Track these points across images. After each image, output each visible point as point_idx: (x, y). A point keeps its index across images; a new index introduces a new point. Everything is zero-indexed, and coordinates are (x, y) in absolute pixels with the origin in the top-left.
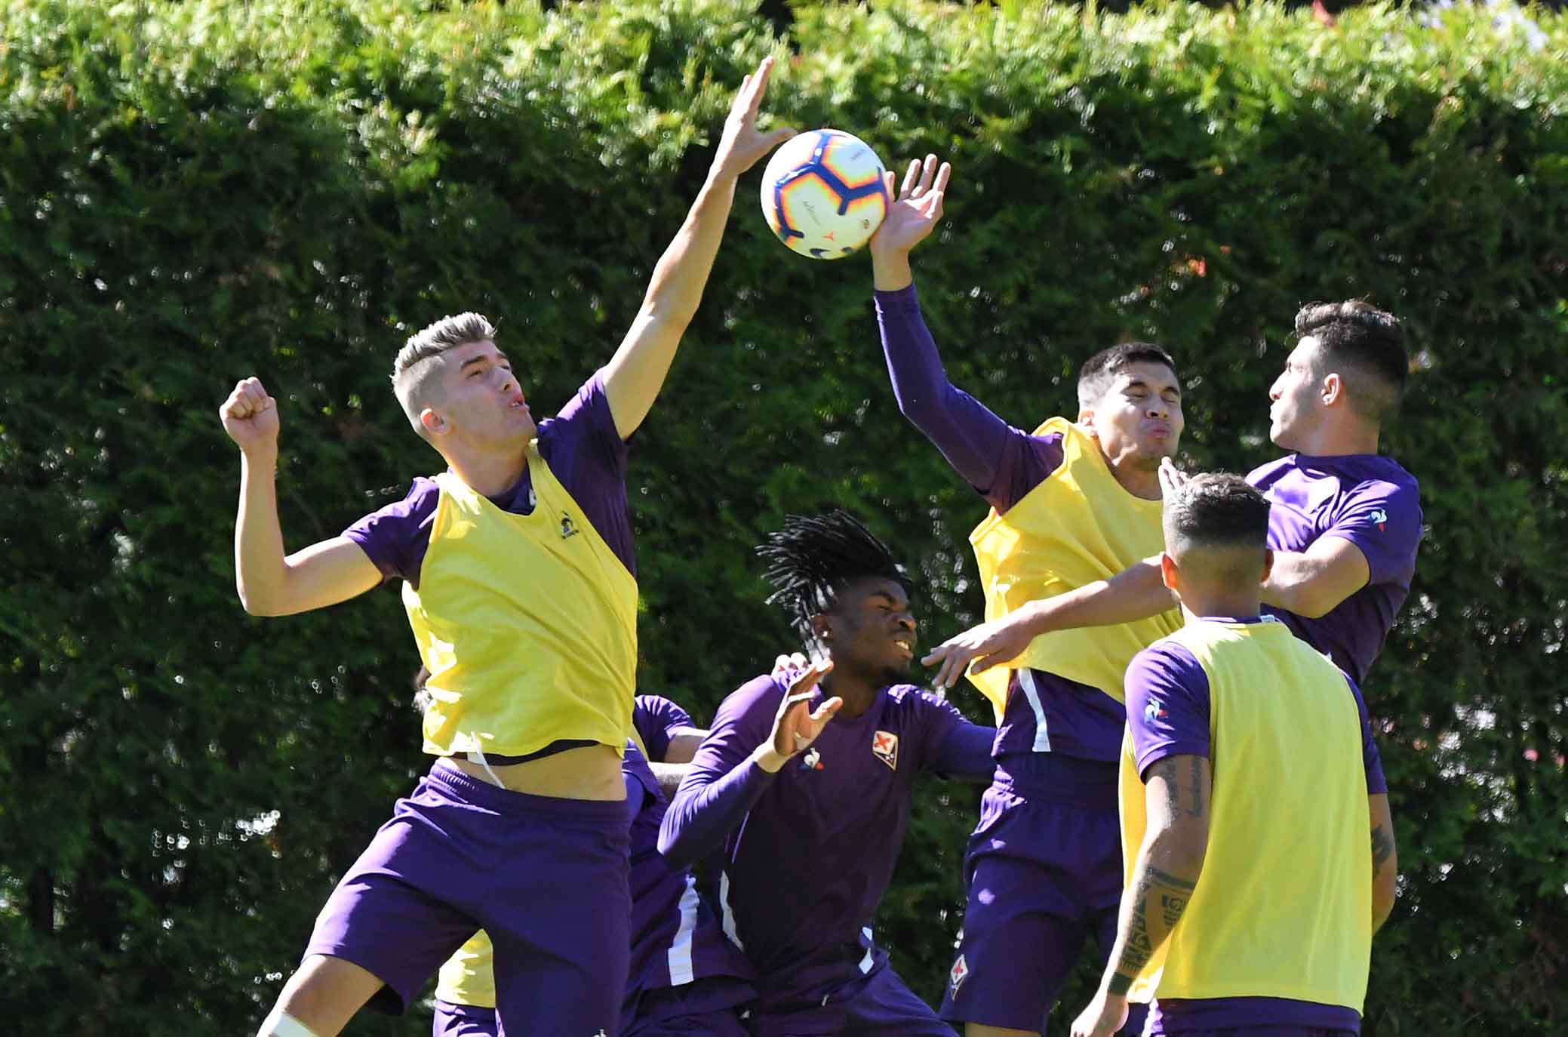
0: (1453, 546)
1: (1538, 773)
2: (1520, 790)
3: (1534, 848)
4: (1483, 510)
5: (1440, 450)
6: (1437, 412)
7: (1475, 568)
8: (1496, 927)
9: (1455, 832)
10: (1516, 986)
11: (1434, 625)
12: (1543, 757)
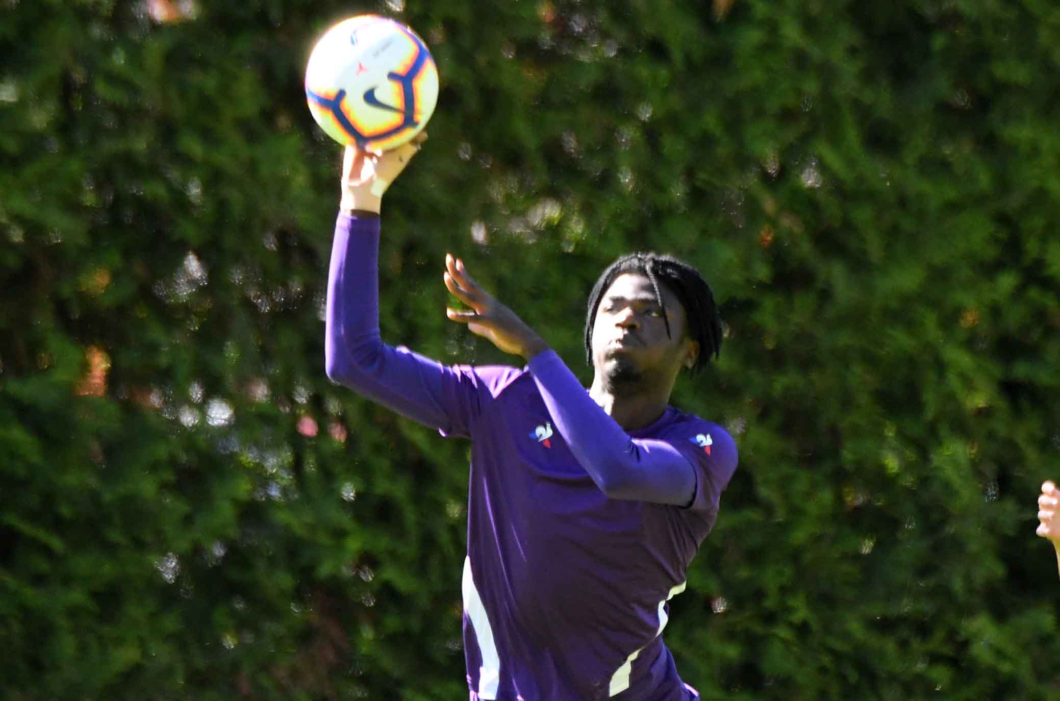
0: (222, 206)
1: (316, 449)
2: (297, 467)
3: (312, 528)
4: (252, 167)
5: (207, 104)
6: (203, 64)
7: (245, 229)
8: (271, 611)
9: (226, 512)
10: (295, 674)
11: (203, 291)
12: (323, 431)
